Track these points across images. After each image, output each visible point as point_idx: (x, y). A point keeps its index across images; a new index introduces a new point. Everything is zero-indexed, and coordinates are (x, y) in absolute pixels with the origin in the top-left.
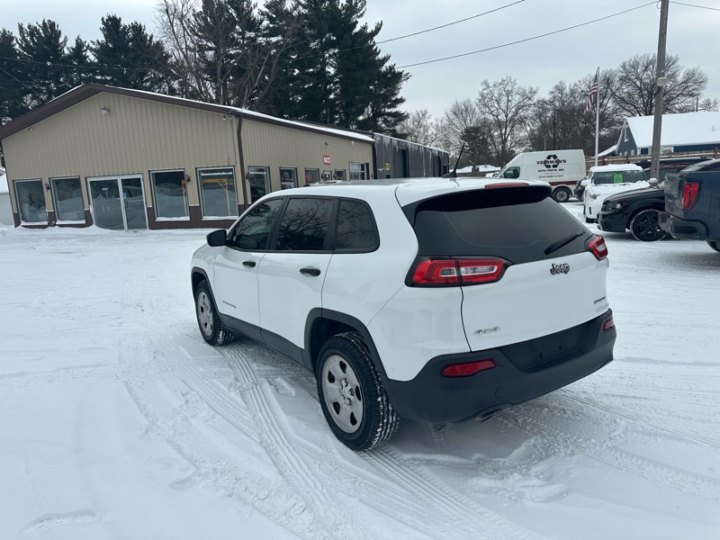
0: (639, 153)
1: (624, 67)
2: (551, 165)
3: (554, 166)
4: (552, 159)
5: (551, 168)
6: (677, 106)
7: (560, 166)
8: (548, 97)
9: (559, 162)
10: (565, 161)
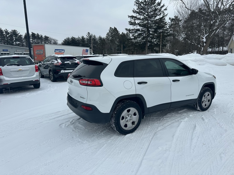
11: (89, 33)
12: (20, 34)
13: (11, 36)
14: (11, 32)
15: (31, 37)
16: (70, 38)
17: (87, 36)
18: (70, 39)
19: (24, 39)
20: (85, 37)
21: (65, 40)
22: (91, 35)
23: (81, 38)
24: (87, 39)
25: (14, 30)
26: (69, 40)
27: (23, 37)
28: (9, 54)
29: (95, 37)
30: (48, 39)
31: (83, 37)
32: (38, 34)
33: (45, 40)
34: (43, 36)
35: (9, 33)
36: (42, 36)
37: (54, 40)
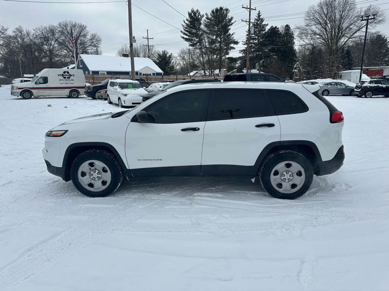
0: (91, 73)
1: (60, 25)
2: (67, 77)
3: (68, 78)
4: (66, 74)
5: (67, 79)
6: (89, 51)
7: (72, 78)
8: (12, 34)
9: (70, 75)
10: (74, 75)
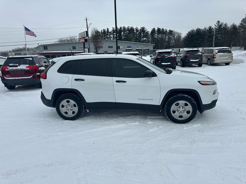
11: (219, 22)
12: (147, 31)
13: (140, 33)
14: (140, 29)
15: (156, 33)
16: (195, 29)
17: (215, 25)
18: (195, 31)
19: (150, 35)
20: (213, 27)
21: (189, 32)
22: (221, 24)
23: (208, 29)
24: (216, 29)
25: (143, 27)
26: (193, 32)
27: (150, 33)
28: (132, 50)
29: (226, 26)
30: (172, 33)
31: (210, 28)
32: (163, 29)
33: (169, 34)
34: (168, 31)
35: (138, 31)
36: (166, 31)
37: (178, 34)
